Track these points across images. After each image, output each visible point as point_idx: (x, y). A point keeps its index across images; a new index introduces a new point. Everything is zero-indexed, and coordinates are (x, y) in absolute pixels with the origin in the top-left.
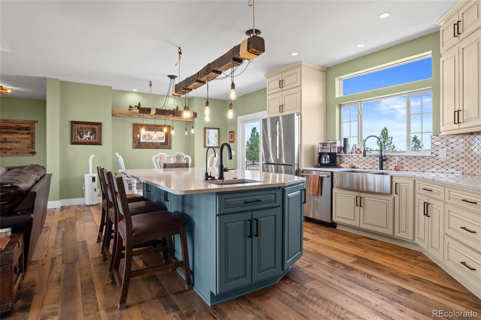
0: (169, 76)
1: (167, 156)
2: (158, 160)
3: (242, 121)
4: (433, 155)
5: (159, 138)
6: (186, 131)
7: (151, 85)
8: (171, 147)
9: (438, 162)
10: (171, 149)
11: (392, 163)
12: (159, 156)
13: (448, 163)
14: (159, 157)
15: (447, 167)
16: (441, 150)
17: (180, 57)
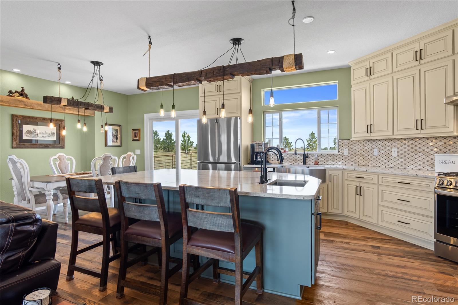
0: (92, 62)
1: (67, 157)
2: (57, 163)
3: (150, 119)
4: (340, 153)
5: (48, 135)
6: (102, 128)
7: (60, 68)
8: (64, 145)
9: (343, 158)
10: (64, 148)
11: (310, 159)
12: (58, 157)
13: (349, 158)
14: (58, 159)
15: (349, 161)
16: (344, 149)
17: (150, 48)
